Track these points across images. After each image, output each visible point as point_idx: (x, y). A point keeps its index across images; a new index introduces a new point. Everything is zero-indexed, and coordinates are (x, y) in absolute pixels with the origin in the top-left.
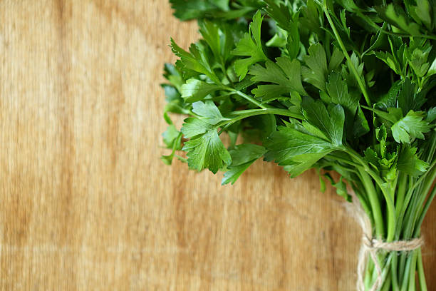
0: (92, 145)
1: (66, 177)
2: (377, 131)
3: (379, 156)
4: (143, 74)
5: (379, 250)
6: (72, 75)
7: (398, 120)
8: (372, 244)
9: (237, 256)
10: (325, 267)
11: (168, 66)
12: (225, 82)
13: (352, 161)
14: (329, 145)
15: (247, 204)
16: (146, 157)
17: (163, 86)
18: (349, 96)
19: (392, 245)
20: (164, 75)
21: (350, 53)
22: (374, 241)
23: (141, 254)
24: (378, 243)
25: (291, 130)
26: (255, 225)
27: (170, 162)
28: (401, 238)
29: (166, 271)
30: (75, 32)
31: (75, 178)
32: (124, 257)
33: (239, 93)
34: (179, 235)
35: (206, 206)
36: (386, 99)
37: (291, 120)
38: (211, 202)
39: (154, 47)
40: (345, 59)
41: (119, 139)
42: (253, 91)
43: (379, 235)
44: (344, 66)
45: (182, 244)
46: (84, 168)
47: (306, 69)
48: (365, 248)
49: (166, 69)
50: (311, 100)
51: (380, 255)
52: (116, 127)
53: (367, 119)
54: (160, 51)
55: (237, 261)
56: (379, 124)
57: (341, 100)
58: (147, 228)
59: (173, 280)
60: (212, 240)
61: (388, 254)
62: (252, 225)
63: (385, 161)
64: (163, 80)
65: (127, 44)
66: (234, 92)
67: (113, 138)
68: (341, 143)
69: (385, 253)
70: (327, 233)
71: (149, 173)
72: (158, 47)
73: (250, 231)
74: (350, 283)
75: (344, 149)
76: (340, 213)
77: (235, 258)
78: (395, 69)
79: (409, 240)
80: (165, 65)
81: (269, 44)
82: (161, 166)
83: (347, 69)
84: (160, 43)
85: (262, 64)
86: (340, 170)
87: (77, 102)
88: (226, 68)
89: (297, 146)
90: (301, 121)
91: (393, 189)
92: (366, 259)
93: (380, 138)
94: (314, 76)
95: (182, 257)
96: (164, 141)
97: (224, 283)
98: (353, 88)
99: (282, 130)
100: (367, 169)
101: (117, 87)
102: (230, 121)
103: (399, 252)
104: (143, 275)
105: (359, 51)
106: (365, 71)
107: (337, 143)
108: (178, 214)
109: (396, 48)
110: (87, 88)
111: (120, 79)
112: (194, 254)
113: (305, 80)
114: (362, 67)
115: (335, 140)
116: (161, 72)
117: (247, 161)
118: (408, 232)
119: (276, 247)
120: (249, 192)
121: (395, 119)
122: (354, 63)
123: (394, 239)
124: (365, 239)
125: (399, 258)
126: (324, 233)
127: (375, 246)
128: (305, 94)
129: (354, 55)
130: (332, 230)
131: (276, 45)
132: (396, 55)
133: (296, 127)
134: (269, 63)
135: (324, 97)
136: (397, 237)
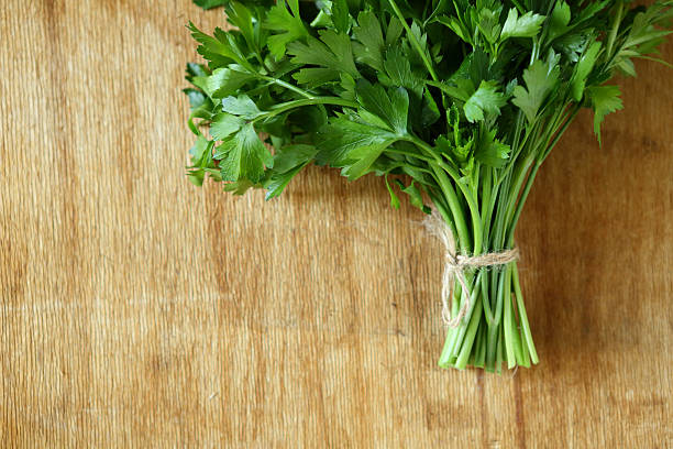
0: (100, 172)
1: (69, 214)
2: (448, 112)
3: (453, 144)
4: (160, 78)
5: (466, 267)
6: (69, 86)
7: (470, 96)
8: (457, 261)
9: (294, 298)
10: (404, 302)
11: (192, 65)
12: (263, 72)
13: (421, 154)
14: (392, 135)
15: (303, 232)
16: (170, 182)
17: (187, 91)
18: (412, 75)
19: (480, 259)
20: (187, 78)
21: (409, 23)
22: (459, 257)
23: (172, 305)
24: (464, 259)
25: (345, 123)
26: (315, 257)
27: (201, 181)
28: (491, 249)
29: (205, 323)
30: (71, 31)
31: (81, 214)
32: (151, 309)
33: (278, 81)
34: (218, 276)
35: (251, 238)
36: (456, 75)
37: (344, 110)
38: (257, 234)
39: (172, 44)
40: (405, 31)
41: (135, 162)
42: (295, 76)
43: (464, 250)
44: (404, 41)
45: (223, 288)
46: (92, 203)
47: (358, 47)
48: (449, 268)
49: (189, 70)
50: (367, 83)
51: (467, 274)
52: (129, 148)
53: (435, 100)
54: (180, 48)
55: (295, 303)
56: (450, 105)
57: (402, 81)
58: (177, 272)
59: (215, 335)
60: (261, 280)
61: (477, 272)
62: (311, 258)
63: (460, 149)
64: (187, 85)
65: (137, 42)
66: (273, 81)
67: (127, 163)
68: (405, 131)
69: (472, 270)
70: (405, 261)
71: (176, 202)
72: (177, 44)
73: (308, 265)
74: (436, 319)
75: (410, 139)
76: (420, 234)
77: (291, 301)
78: (462, 36)
79: (501, 252)
80: (188, 66)
81: (313, 24)
82: (191, 192)
83: (409, 44)
84: (180, 38)
85: (303, 41)
86: (410, 171)
87: (79, 120)
88: (263, 58)
89: (355, 142)
90: (356, 110)
91: (475, 188)
92: (450, 282)
93: (453, 123)
94: (369, 54)
95: (224, 304)
96: (192, 160)
97: (280, 333)
98: (417, 66)
99: (335, 123)
100: (440, 162)
101: (128, 98)
102: (269, 115)
103: (488, 267)
104: (176, 330)
105: (421, 18)
106: (430, 43)
107: (401, 132)
108: (216, 252)
109: (462, 11)
110: (90, 101)
111: (132, 87)
112: (239, 300)
113: (359, 59)
114: (425, 37)
115: (398, 129)
116: (184, 73)
117: (295, 166)
118: (497, 242)
119: (342, 283)
120: (304, 217)
121: (467, 95)
122: (416, 35)
123: (481, 252)
124: (448, 256)
125: (490, 274)
126: (402, 262)
127: (460, 262)
128: (359, 76)
129: (414, 25)
130: (410, 257)
131: (323, 24)
132: (463, 20)
133: (351, 118)
134: (312, 41)
135: (383, 79)
136: (486, 249)
